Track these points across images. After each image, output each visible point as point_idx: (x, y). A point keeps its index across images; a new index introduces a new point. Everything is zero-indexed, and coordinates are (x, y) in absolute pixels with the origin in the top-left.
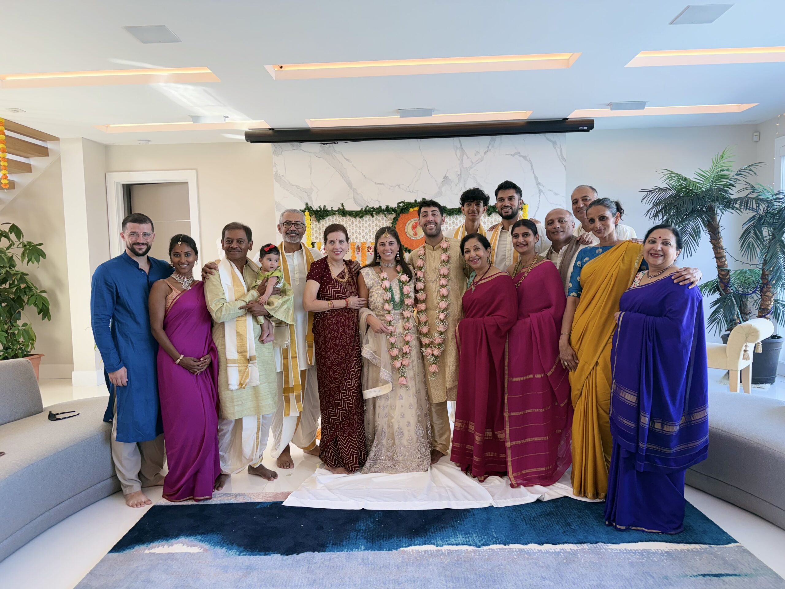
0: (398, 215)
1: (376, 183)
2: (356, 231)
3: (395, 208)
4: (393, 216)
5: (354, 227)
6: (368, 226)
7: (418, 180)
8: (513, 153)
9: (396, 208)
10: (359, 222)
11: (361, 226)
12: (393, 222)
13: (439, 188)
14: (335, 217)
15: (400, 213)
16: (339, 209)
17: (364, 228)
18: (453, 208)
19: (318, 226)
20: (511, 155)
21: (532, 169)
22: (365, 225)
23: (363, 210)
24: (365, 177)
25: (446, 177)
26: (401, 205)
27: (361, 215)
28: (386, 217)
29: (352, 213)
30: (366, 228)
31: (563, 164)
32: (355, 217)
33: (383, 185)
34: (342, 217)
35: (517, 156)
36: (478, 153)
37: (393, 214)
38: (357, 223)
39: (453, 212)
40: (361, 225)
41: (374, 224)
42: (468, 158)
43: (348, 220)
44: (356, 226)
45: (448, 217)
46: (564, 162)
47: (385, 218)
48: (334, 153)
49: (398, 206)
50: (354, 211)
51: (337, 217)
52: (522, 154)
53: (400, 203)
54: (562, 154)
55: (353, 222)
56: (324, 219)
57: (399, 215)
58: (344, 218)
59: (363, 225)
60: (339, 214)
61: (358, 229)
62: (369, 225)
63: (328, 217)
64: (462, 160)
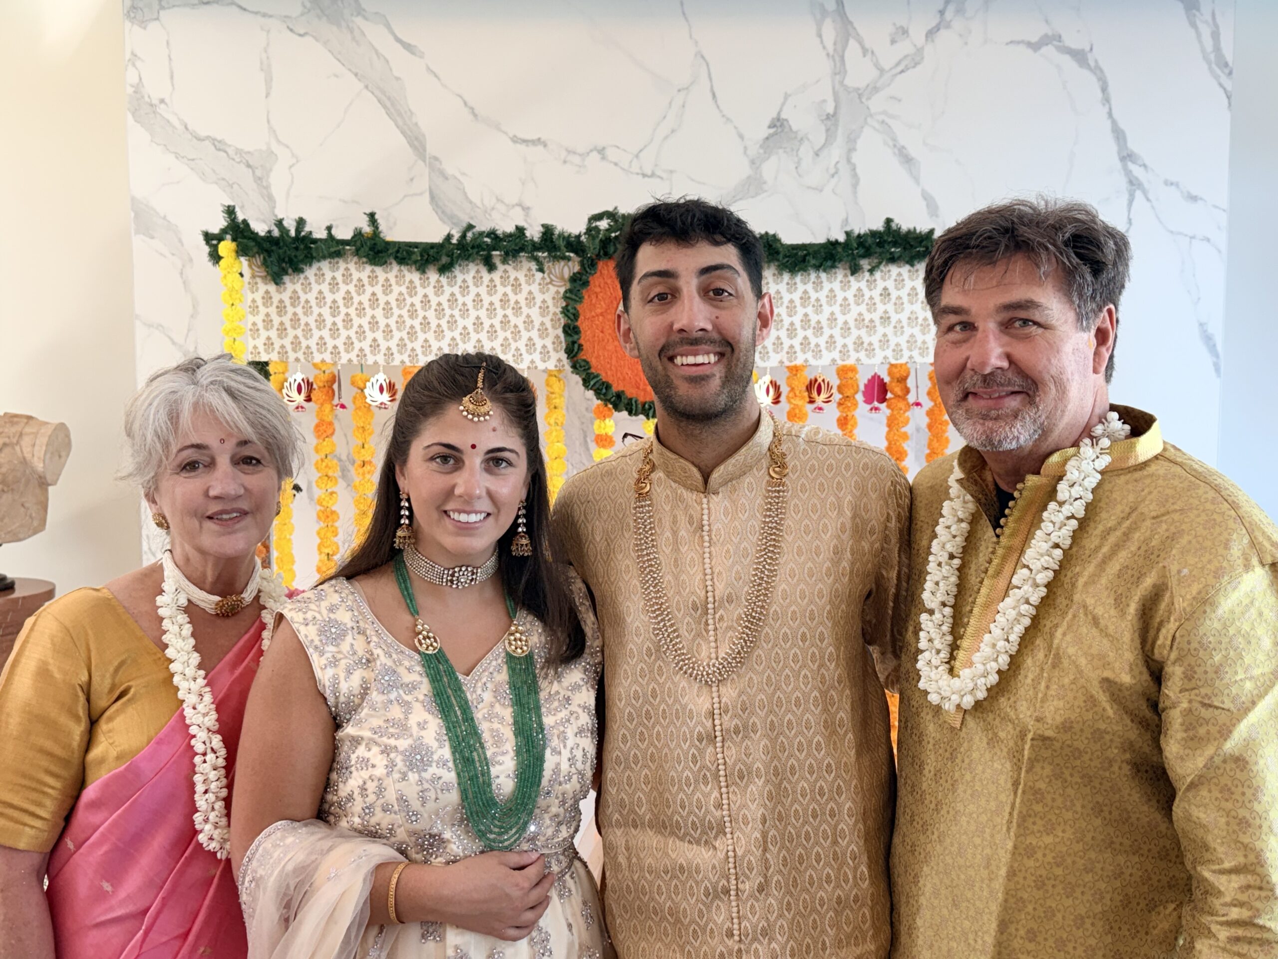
0: (589, 265)
1: (515, 140)
2: (425, 324)
3: (579, 236)
4: (573, 266)
5: (418, 306)
6: (470, 305)
7: (673, 131)
8: (1034, 39)
9: (583, 238)
10: (439, 289)
11: (445, 305)
12: (570, 291)
13: (753, 162)
14: (342, 265)
15: (598, 256)
16: (358, 234)
17: (456, 313)
18: (807, 241)
19: (276, 297)
20: (1029, 44)
21: (1107, 100)
22: (461, 300)
23: (454, 241)
24: (475, 115)
25: (778, 124)
26: (604, 224)
27: (445, 260)
28: (541, 270)
29: (410, 254)
30: (465, 312)
31: (1221, 85)
32: (422, 267)
33: (540, 148)
34: (369, 268)
35: (1049, 50)
36: (905, 32)
37: (569, 259)
38: (430, 291)
39: (804, 259)
40: (444, 299)
41: (496, 299)
42: (865, 51)
43: (393, 281)
44: (426, 301)
45: (786, 276)
46: (1224, 79)
47: (539, 275)
48: (359, 20)
49: (589, 230)
50: (416, 245)
51: (352, 266)
52: (1071, 42)
53: (599, 217)
54: (1217, 48)
55: (412, 289)
56: (298, 270)
57: (593, 264)
58: (379, 270)
59: (453, 300)
60: (357, 253)
61: (431, 315)
62: (478, 300)
63: (316, 265)
64: (842, 58)
